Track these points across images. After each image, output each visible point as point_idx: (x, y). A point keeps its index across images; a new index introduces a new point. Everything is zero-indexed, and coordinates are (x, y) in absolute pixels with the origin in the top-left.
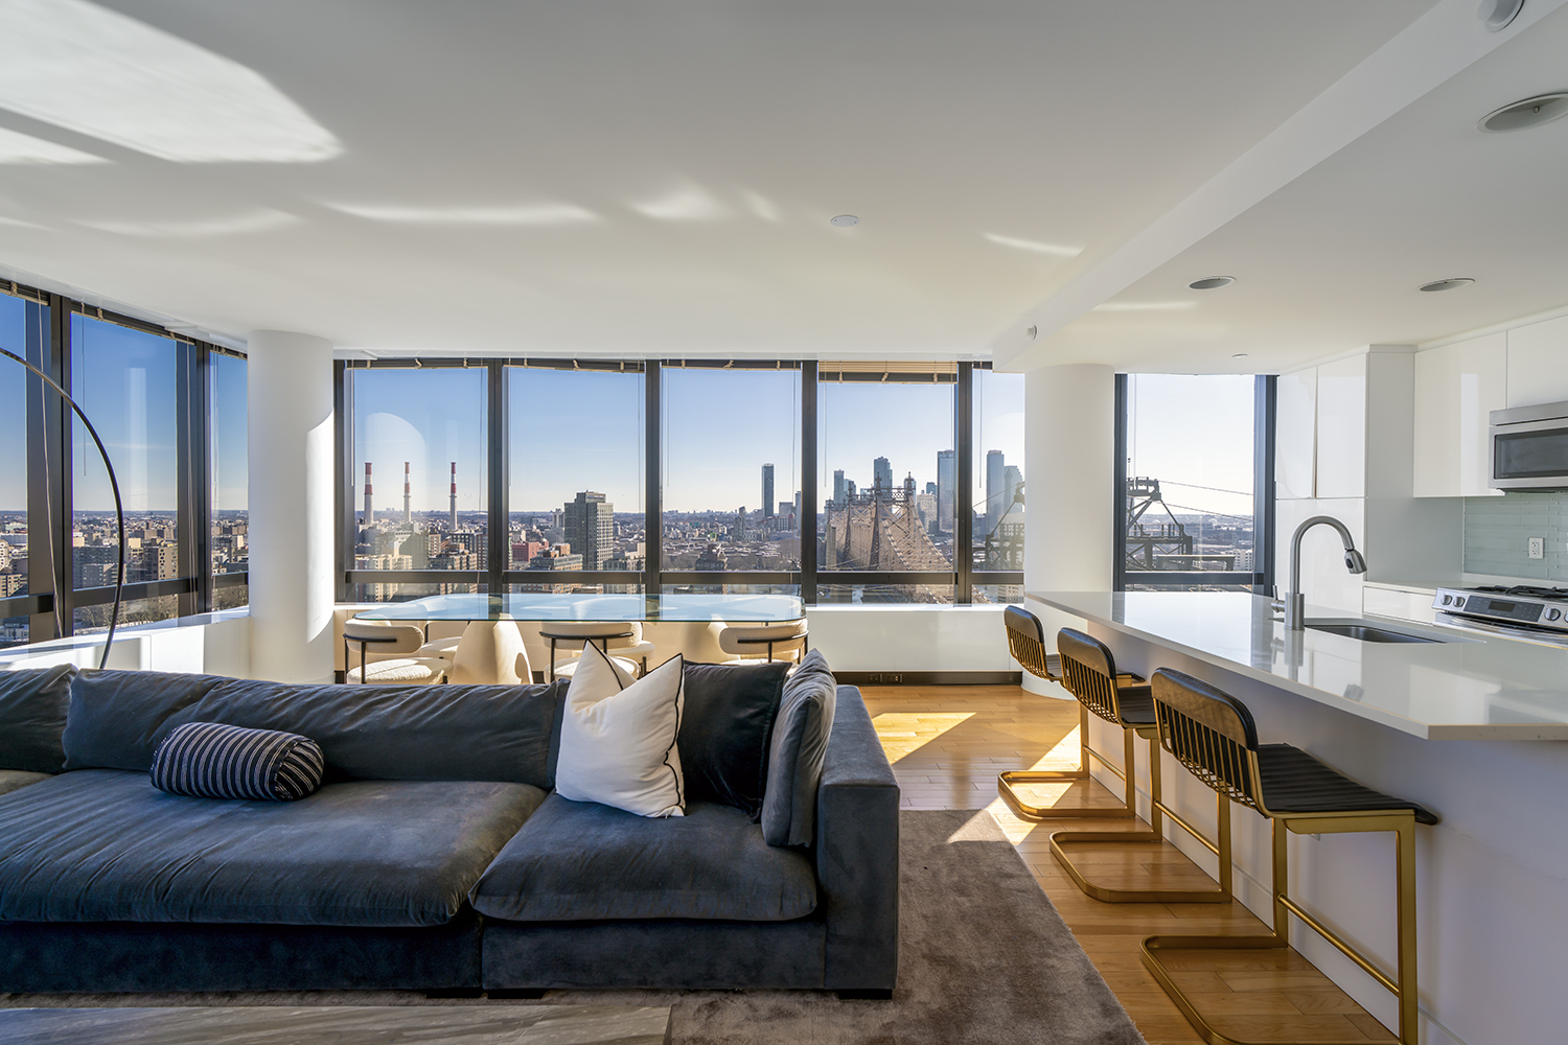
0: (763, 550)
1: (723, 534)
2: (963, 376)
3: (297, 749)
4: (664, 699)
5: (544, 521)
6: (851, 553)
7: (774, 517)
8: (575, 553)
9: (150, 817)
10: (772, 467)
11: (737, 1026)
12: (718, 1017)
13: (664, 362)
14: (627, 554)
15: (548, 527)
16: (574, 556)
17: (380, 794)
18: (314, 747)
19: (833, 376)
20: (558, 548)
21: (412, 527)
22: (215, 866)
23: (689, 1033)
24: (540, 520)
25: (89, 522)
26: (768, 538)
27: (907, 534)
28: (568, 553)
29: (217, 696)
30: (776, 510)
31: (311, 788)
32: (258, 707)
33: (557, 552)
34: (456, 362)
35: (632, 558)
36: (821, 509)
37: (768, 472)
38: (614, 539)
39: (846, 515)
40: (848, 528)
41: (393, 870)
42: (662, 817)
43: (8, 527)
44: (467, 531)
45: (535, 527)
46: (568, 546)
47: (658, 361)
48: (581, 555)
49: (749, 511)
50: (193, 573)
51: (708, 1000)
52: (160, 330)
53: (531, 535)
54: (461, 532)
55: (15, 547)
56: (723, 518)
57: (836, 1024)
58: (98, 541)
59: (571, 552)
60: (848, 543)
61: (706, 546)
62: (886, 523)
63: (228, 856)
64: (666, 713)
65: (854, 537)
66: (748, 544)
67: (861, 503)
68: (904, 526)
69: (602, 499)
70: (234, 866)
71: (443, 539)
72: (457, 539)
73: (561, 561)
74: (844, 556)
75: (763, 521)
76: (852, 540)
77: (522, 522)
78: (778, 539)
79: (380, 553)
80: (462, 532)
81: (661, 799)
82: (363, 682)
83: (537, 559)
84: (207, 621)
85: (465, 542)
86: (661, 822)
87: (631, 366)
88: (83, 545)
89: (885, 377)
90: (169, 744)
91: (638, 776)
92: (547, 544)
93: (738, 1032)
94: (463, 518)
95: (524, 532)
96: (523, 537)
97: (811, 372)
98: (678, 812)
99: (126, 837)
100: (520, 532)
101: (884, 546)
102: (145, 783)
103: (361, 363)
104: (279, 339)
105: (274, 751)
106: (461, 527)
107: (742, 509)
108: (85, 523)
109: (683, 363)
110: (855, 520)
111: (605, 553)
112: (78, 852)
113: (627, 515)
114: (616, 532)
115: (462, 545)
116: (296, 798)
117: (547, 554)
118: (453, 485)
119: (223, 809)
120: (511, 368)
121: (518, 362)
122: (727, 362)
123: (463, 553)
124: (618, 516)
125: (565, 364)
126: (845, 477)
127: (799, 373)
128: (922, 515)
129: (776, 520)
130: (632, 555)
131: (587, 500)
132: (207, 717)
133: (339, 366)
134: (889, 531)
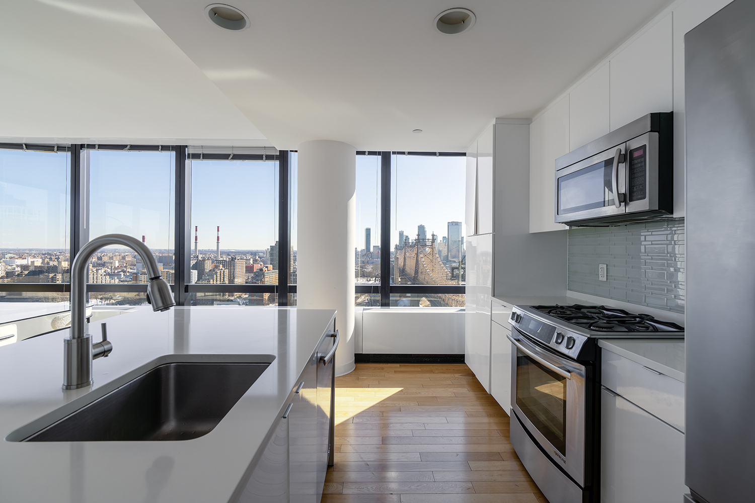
0: (365, 268)
5: (262, 254)
6: (406, 270)
7: (371, 253)
8: (275, 269)
10: (370, 229)
15: (263, 257)
19: (196, 156)
20: (267, 267)
21: (197, 257)
24: (260, 254)
25: (45, 254)
26: (368, 263)
27: (432, 261)
28: (272, 269)
30: (372, 250)
33: (266, 269)
36: (392, 249)
37: (368, 231)
39: (404, 252)
40: (405, 258)
43: (6, 256)
44: (225, 259)
45: (257, 257)
46: (272, 266)
49: (359, 249)
53: (255, 261)
55: (10, 266)
58: (48, 263)
59: (273, 269)
60: (404, 265)
62: (421, 256)
65: (408, 262)
67: (411, 246)
68: (431, 257)
71: (213, 262)
72: (219, 263)
73: (267, 273)
74: (403, 272)
75: (365, 255)
76: (406, 264)
77: (251, 255)
78: (373, 263)
80: (222, 259)
83: (257, 272)
85: (223, 264)
88: (40, 265)
92: (262, 266)
94: (223, 253)
95: (252, 260)
96: (251, 262)
97: (181, 153)
100: (250, 260)
101: (421, 266)
106: (222, 257)
107: (356, 249)
108: (43, 255)
109: (97, 146)
110: (408, 254)
114: (295, 260)
115: (221, 266)
117: (261, 270)
118: (218, 237)
123: (222, 269)
126: (404, 234)
128: (440, 252)
129: (372, 254)
134: (423, 260)
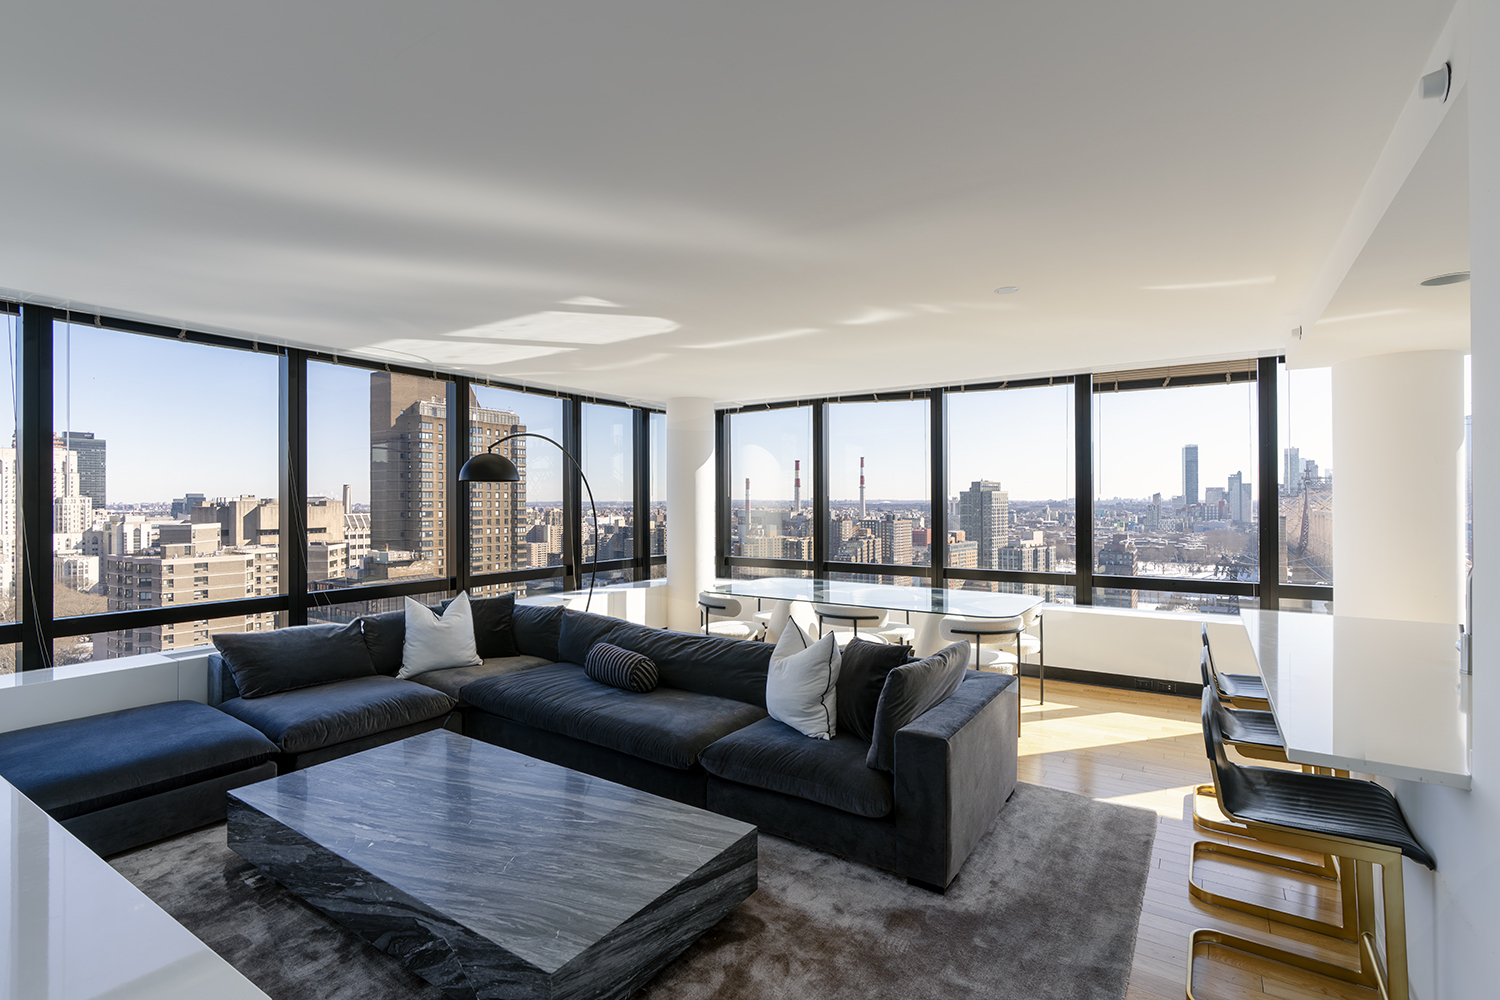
0: (1185, 542)
1: (1133, 523)
2: (1265, 372)
3: (643, 664)
4: (820, 660)
7: (1199, 505)
8: (970, 540)
9: (581, 688)
10: (1196, 448)
11: (833, 875)
12: (824, 868)
13: (946, 389)
14: (1022, 542)
16: (969, 542)
17: (681, 698)
18: (652, 664)
20: (954, 535)
22: (596, 715)
23: (803, 869)
26: (1191, 528)
28: (964, 539)
29: (617, 630)
30: (1202, 497)
31: (650, 688)
32: (633, 638)
33: (953, 538)
34: (792, 404)
35: (1028, 546)
37: (1191, 454)
38: (1010, 527)
39: (1302, 502)
41: (666, 734)
42: (816, 738)
44: (874, 518)
46: (963, 533)
47: (941, 389)
48: (976, 543)
49: (1166, 497)
50: (640, 555)
51: (825, 858)
52: (623, 405)
54: (869, 518)
56: (1135, 507)
57: (894, 895)
59: (966, 539)
60: (1305, 535)
61: (1111, 535)
63: (603, 712)
64: (821, 670)
66: (1164, 535)
69: (997, 488)
70: (604, 717)
71: (854, 524)
72: (864, 525)
73: (955, 547)
74: (1299, 553)
75: (1184, 509)
76: (1311, 532)
77: (921, 510)
78: (1204, 529)
79: (806, 535)
81: (817, 725)
82: (707, 633)
84: (648, 585)
85: (871, 528)
86: (815, 740)
87: (918, 394)
89: (1167, 382)
90: (592, 652)
91: (801, 708)
93: (831, 877)
94: (870, 506)
95: (923, 519)
96: (922, 523)
97: (1084, 385)
98: (827, 737)
99: (569, 695)
100: (919, 519)
102: (582, 672)
103: (733, 411)
104: (684, 402)
105: (632, 663)
106: (868, 515)
107: (1157, 496)
111: (999, 541)
112: (551, 698)
113: (1024, 503)
114: (1011, 520)
115: (869, 530)
116: (643, 692)
118: (862, 477)
119: (610, 691)
120: (832, 406)
121: (834, 400)
122: (1002, 383)
123: (870, 538)
124: (1014, 504)
125: (868, 398)
126: (1300, 456)
127: (1072, 387)
129: (1202, 508)
130: (1028, 543)
131: (982, 489)
132: (611, 642)
133: (720, 415)
